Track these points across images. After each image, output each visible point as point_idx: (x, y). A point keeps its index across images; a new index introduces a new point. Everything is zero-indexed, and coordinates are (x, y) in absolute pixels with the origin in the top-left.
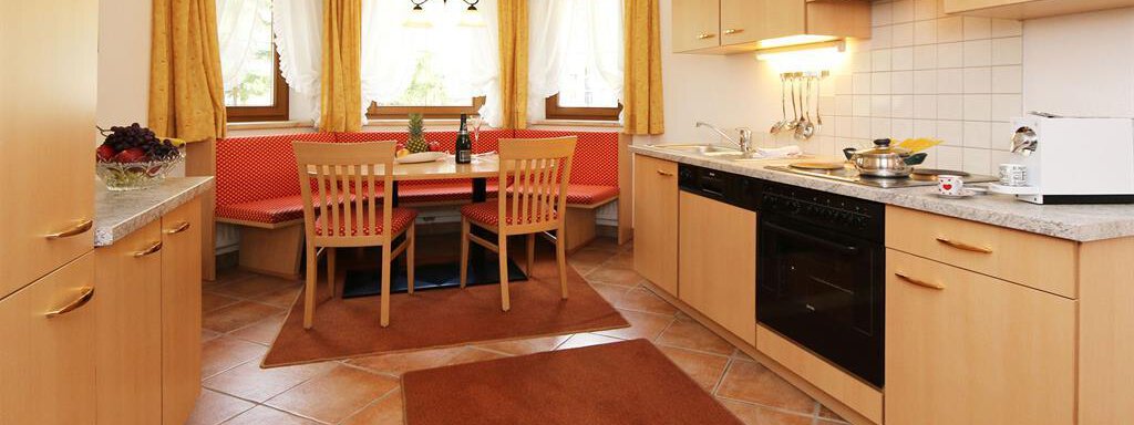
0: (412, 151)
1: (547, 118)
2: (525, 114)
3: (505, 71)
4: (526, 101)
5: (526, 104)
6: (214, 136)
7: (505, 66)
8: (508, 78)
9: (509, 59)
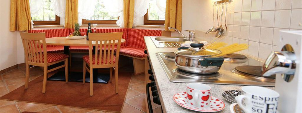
0: (74, 35)
1: (144, 24)
2: (132, 23)
3: (125, 7)
4: (133, 18)
5: (133, 19)
6: (28, 30)
7: (125, 6)
8: (126, 10)
9: (127, 4)
